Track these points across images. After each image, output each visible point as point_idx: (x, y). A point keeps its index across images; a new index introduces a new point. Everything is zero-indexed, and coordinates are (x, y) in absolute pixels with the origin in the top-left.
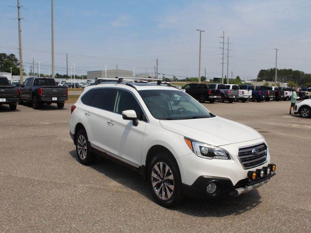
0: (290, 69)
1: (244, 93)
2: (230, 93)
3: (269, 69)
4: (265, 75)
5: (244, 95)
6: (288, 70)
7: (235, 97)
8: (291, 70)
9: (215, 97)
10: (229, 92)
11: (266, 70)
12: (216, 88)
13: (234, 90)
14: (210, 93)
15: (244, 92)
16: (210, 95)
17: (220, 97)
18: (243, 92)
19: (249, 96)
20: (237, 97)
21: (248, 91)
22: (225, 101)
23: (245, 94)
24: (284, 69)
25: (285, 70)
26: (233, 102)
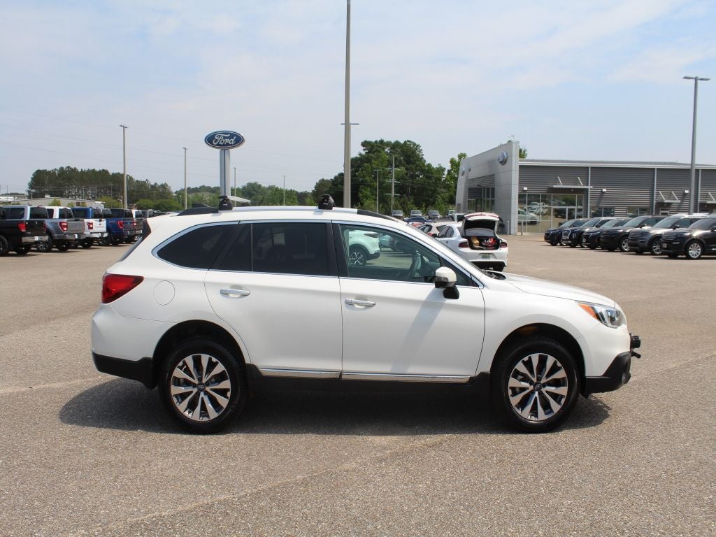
0: (103, 170)
1: (91, 226)
2: (66, 227)
3: (56, 169)
4: (46, 182)
5: (91, 231)
6: (100, 172)
7: (78, 236)
8: (105, 172)
9: (37, 238)
10: (64, 226)
11: (50, 172)
12: (28, 217)
13: (76, 220)
14: (23, 231)
15: (92, 224)
16: (25, 235)
17: (46, 238)
18: (89, 224)
19: (102, 233)
20: (83, 237)
21: (100, 221)
22: (53, 249)
23: (95, 229)
24: (91, 168)
25: (94, 171)
26: (69, 250)
